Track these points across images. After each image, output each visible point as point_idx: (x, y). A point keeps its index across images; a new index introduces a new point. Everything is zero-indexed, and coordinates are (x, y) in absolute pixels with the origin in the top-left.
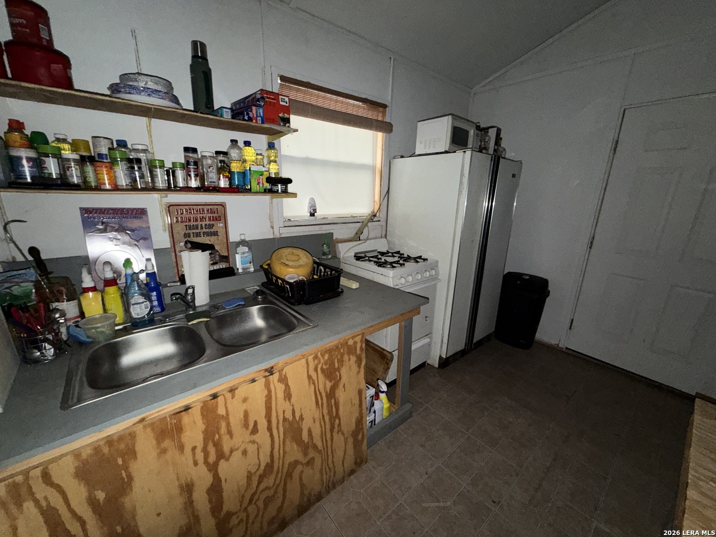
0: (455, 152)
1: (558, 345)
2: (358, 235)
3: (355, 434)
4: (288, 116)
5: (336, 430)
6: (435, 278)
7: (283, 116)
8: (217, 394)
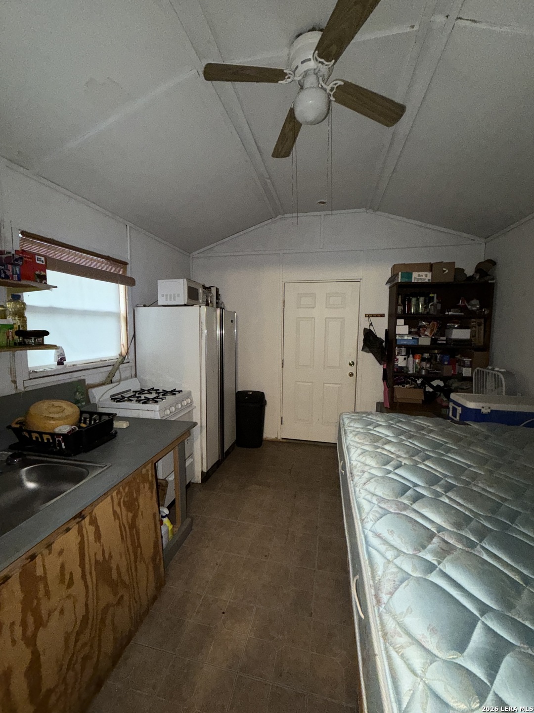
0: (193, 306)
1: (277, 438)
2: (110, 379)
3: (154, 559)
4: (45, 273)
5: (139, 559)
6: (190, 405)
7: (39, 273)
8: (35, 554)
